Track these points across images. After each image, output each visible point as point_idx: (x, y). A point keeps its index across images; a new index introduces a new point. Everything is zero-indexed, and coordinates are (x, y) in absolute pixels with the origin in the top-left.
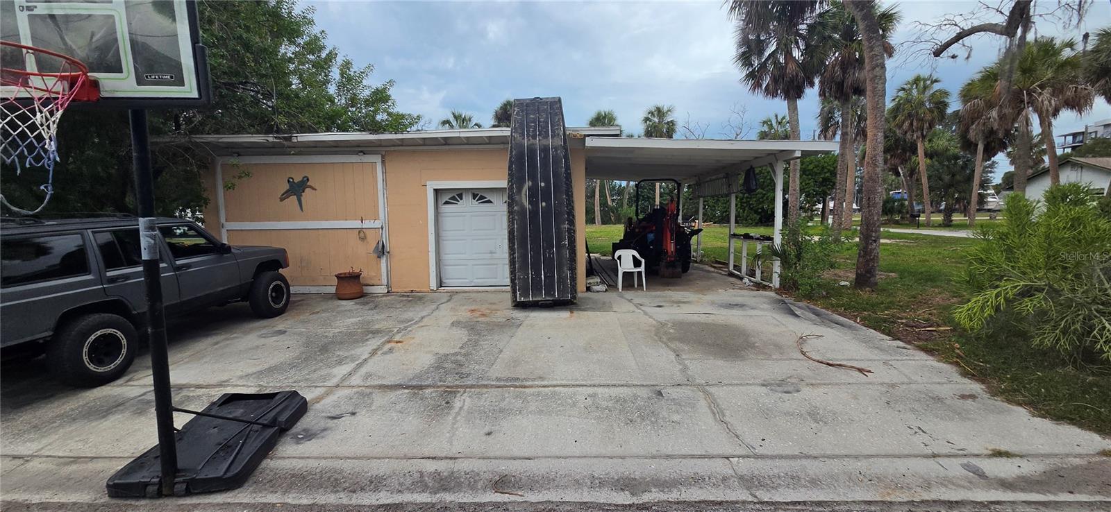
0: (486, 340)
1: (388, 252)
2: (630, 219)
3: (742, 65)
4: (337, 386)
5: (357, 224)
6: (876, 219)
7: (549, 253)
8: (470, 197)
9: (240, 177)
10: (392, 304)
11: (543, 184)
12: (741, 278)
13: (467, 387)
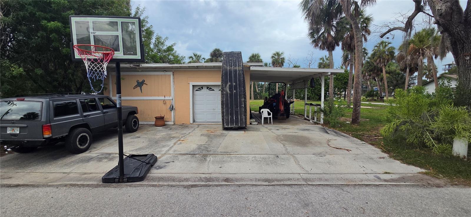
0: (215, 140)
1: (174, 109)
2: (266, 97)
3: (311, 37)
4: (165, 154)
5: (163, 98)
6: (359, 98)
7: (237, 109)
8: (206, 88)
10: (177, 128)
11: (235, 84)
12: (309, 120)
13: (211, 154)
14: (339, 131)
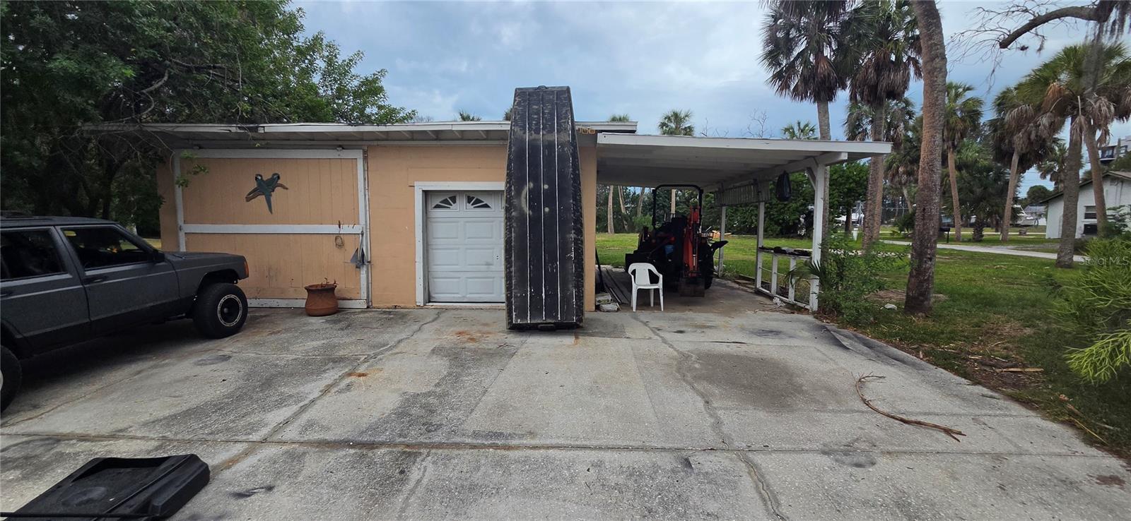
0: (470, 374)
1: (369, 262)
2: (646, 229)
3: (769, 65)
4: (264, 441)
5: (333, 229)
6: (931, 233)
7: (552, 267)
8: (465, 200)
9: (196, 173)
10: (369, 323)
11: (546, 187)
12: (771, 298)
13: (433, 446)
14: (878, 338)
